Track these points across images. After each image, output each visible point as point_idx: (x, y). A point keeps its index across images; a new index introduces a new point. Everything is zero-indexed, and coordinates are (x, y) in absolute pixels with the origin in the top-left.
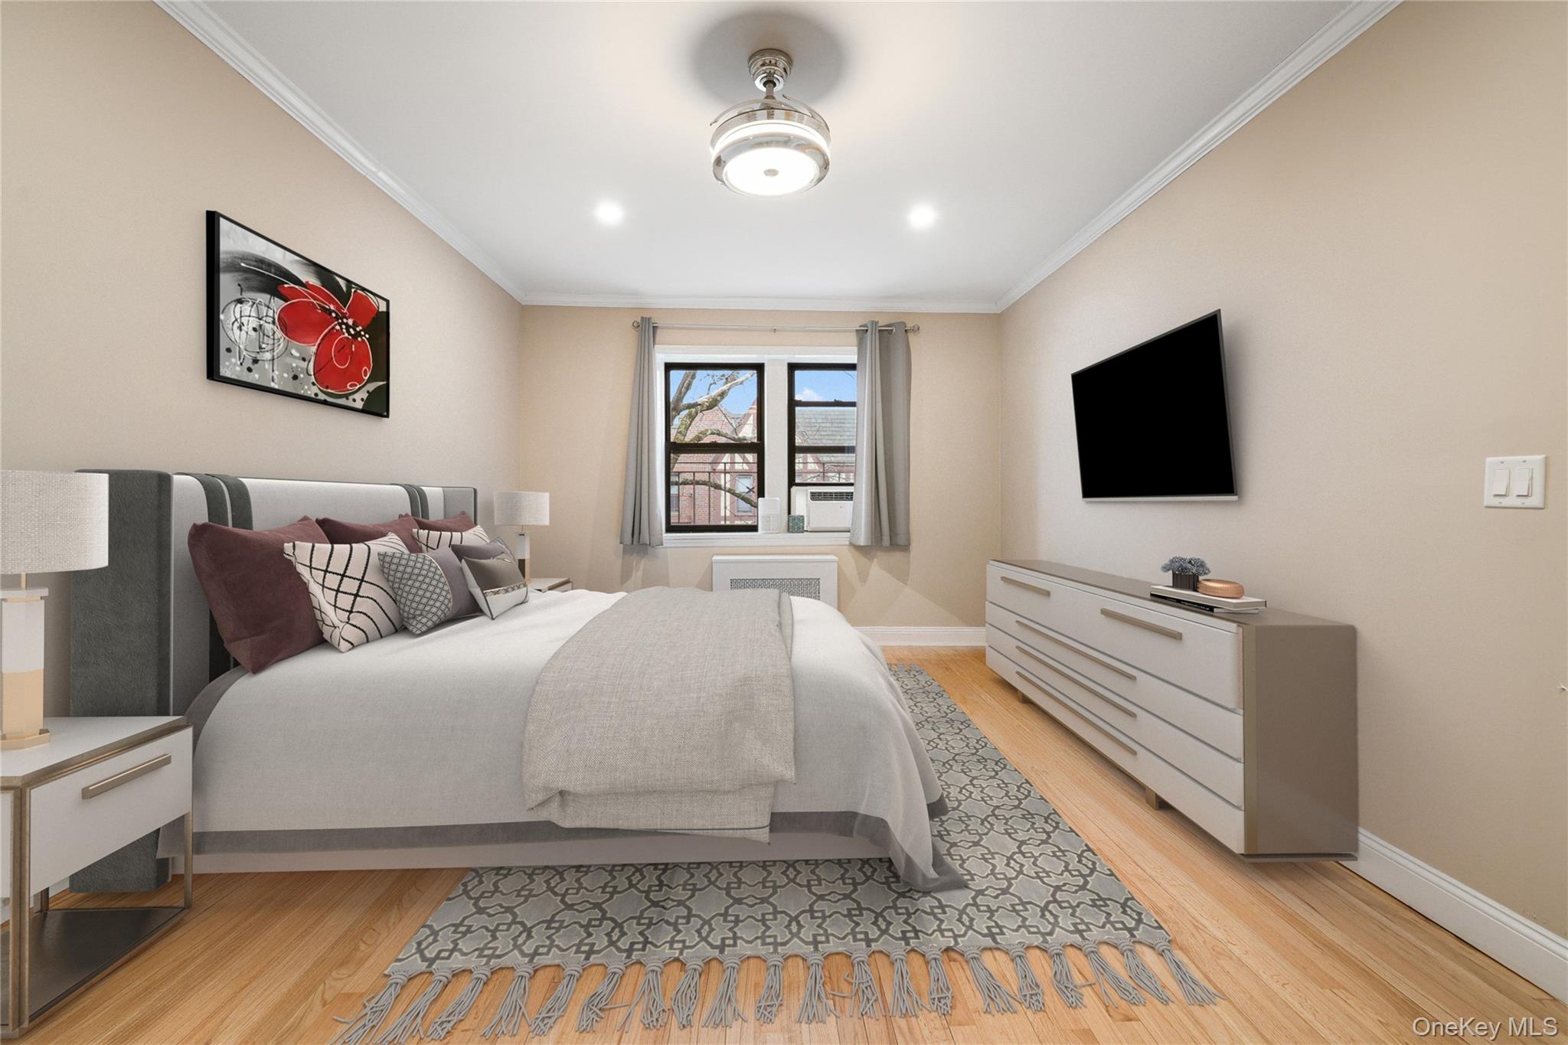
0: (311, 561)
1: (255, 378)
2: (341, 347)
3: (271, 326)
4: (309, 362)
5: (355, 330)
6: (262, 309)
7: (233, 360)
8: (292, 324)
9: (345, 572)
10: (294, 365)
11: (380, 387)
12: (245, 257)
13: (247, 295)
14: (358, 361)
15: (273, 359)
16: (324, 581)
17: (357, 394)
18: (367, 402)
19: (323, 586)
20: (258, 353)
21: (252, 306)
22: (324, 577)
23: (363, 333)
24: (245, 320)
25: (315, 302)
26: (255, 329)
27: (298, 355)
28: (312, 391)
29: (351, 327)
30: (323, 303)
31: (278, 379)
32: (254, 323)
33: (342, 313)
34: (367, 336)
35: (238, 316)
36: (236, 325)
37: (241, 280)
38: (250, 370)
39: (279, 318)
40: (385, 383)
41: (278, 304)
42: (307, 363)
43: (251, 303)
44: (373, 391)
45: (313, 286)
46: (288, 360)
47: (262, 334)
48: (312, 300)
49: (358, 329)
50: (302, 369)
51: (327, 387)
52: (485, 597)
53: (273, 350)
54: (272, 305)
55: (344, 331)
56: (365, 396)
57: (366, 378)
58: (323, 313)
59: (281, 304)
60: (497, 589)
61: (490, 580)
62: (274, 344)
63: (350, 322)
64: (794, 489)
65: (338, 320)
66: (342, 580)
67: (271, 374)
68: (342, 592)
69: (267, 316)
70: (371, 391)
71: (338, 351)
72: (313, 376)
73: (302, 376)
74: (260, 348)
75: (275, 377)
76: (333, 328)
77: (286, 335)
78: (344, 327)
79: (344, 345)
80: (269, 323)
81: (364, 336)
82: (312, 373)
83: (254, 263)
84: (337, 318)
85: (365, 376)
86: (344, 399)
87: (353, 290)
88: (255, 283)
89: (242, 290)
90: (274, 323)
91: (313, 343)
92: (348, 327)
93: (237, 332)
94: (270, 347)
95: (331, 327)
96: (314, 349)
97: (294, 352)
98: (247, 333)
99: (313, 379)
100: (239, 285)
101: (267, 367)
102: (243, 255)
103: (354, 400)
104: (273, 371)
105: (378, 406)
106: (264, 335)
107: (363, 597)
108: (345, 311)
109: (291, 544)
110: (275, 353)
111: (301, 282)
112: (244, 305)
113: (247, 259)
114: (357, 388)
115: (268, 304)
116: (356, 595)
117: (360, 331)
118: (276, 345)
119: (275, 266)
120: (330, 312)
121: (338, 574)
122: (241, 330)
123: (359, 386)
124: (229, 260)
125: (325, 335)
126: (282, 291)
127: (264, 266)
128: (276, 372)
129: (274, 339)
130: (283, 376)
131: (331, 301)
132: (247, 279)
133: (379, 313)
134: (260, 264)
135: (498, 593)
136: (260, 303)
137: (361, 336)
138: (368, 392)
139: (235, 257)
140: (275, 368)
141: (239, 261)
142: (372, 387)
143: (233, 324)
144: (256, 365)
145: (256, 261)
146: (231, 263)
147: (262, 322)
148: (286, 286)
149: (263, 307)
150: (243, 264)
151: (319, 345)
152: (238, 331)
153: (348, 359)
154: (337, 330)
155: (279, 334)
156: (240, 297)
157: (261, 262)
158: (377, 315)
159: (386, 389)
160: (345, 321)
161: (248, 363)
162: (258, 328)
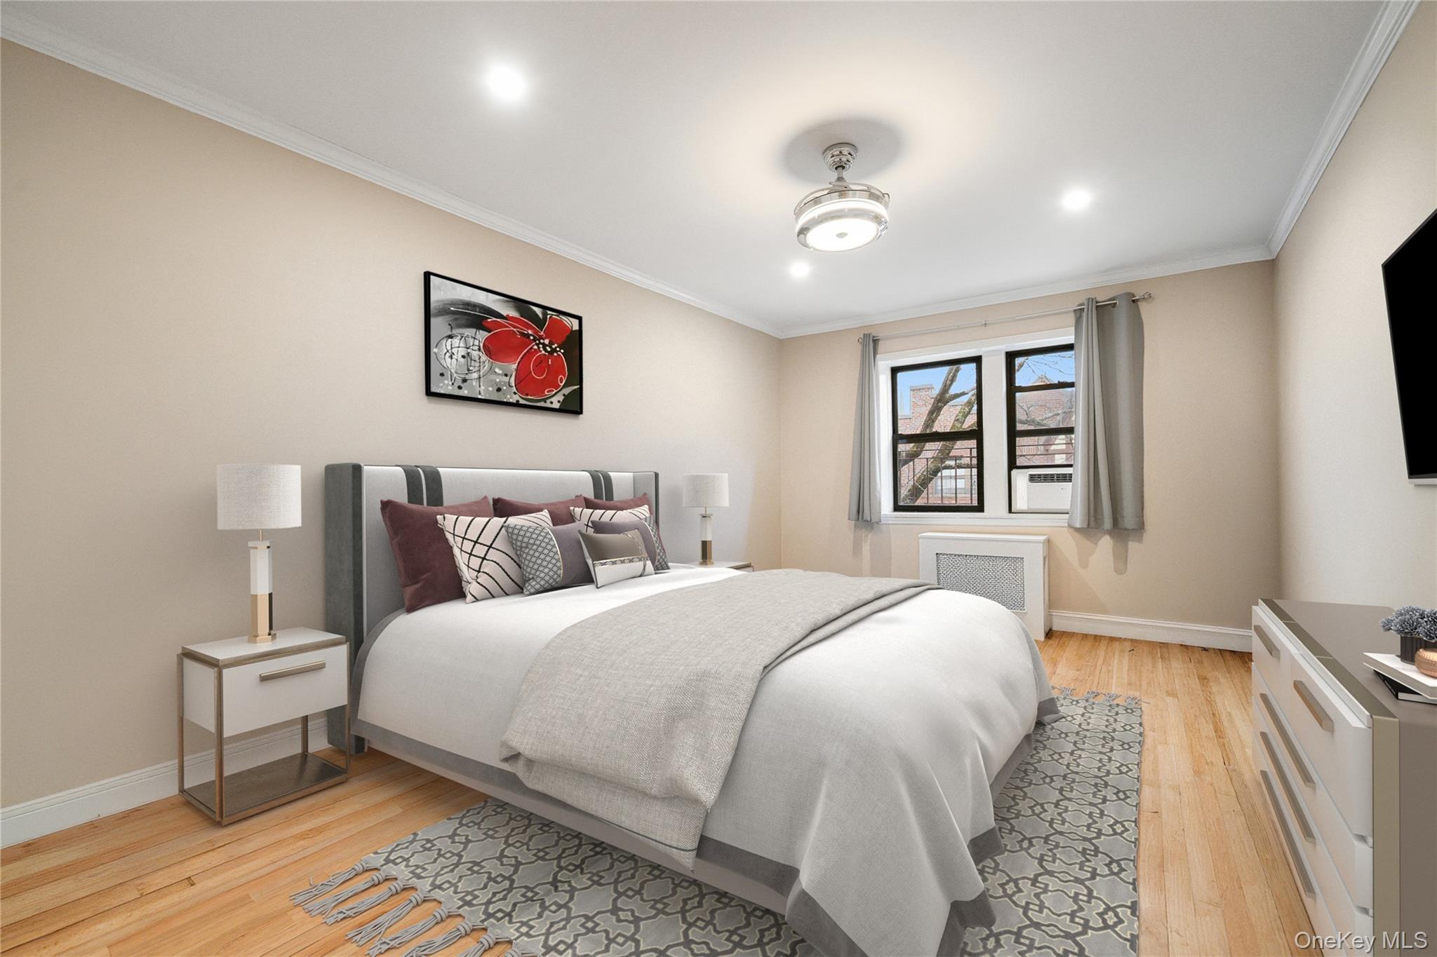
0: (454, 530)
1: (465, 392)
2: (539, 362)
3: (477, 352)
4: (511, 376)
5: (551, 347)
6: (469, 340)
7: (446, 382)
8: (494, 350)
9: (478, 540)
10: (498, 380)
11: (575, 390)
12: (453, 303)
13: (455, 331)
14: (555, 371)
15: (480, 378)
16: (462, 546)
17: (554, 398)
18: (563, 403)
19: (461, 550)
20: (467, 374)
21: (461, 339)
22: (462, 543)
23: (558, 349)
24: (455, 350)
25: (515, 330)
26: (463, 357)
27: (501, 372)
28: (514, 399)
29: (547, 345)
30: (521, 329)
31: (485, 391)
32: (463, 352)
33: (539, 336)
34: (562, 351)
35: (449, 348)
36: (448, 355)
37: (451, 321)
38: (460, 388)
39: (484, 345)
40: (578, 387)
41: (482, 335)
42: (508, 378)
43: (459, 337)
44: (568, 394)
45: (512, 317)
46: (493, 377)
47: (469, 360)
48: (512, 328)
49: (554, 347)
50: (504, 382)
51: (527, 395)
52: (594, 567)
53: (479, 370)
54: (478, 336)
55: (541, 349)
56: (561, 398)
57: (562, 384)
58: (523, 338)
59: (486, 334)
60: (605, 561)
61: (601, 553)
62: (480, 366)
63: (547, 342)
64: (1014, 472)
65: (535, 341)
66: (474, 546)
67: (478, 389)
68: (474, 555)
69: (473, 345)
70: (566, 394)
71: (536, 366)
72: (514, 388)
73: (505, 388)
74: (468, 370)
75: (482, 391)
76: (532, 348)
77: (490, 358)
78: (541, 346)
79: (541, 361)
80: (475, 350)
81: (560, 351)
82: (514, 385)
83: (462, 306)
84: (534, 340)
85: (561, 383)
86: (543, 402)
87: (548, 316)
88: (463, 322)
89: (452, 328)
90: (479, 350)
91: (513, 361)
92: (544, 346)
93: (448, 360)
94: (477, 369)
95: (529, 347)
96: (515, 366)
97: (497, 370)
98: (457, 360)
99: (514, 389)
100: (450, 325)
101: (474, 384)
102: (452, 302)
103: (552, 403)
104: (480, 386)
105: (573, 406)
106: (471, 360)
107: (489, 560)
108: (542, 333)
109: (442, 516)
110: (481, 373)
111: (503, 316)
112: (454, 339)
113: (456, 304)
114: (554, 393)
115: (474, 336)
116: (484, 559)
117: (556, 348)
118: (482, 367)
119: (479, 306)
120: (528, 336)
121: (472, 541)
122: (452, 358)
123: (555, 391)
124: (441, 307)
125: (525, 355)
126: (486, 325)
127: (470, 308)
128: (482, 387)
129: (480, 362)
130: (488, 390)
131: (529, 327)
132: (456, 319)
133: (572, 332)
134: (467, 307)
135: (605, 564)
136: (468, 336)
137: (556, 352)
138: (564, 395)
139: (445, 304)
140: (481, 384)
141: (449, 306)
142: (567, 391)
143: (445, 354)
144: (465, 384)
145: (463, 305)
146: (442, 309)
147: (469, 351)
148: (489, 320)
149: (470, 339)
150: (452, 309)
151: (519, 363)
152: (450, 359)
153: (545, 371)
154: (535, 350)
155: (484, 357)
156: (450, 333)
157: (468, 305)
158: (571, 333)
159: (580, 392)
160: (542, 341)
161: (459, 382)
162: (466, 355)
